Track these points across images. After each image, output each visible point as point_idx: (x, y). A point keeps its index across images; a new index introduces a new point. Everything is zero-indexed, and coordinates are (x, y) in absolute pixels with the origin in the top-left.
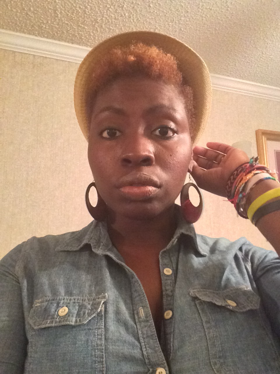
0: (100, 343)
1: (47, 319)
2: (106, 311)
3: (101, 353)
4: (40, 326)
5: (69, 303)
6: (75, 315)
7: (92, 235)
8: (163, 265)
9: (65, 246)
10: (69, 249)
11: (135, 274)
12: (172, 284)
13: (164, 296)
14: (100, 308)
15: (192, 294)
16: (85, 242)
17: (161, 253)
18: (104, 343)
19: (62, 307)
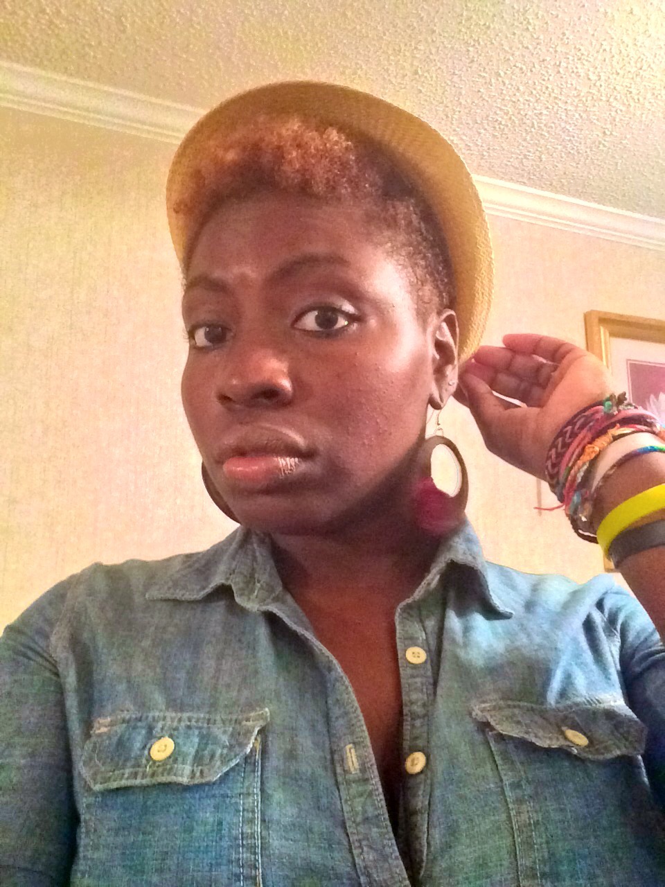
0: (249, 831)
1: (124, 767)
2: (265, 752)
3: (253, 856)
4: (106, 785)
5: (176, 729)
6: (190, 759)
7: (235, 563)
8: (406, 639)
9: (169, 588)
10: (179, 594)
11: (335, 661)
12: (424, 687)
13: (405, 718)
14: (251, 746)
15: (477, 715)
16: (217, 580)
17: (399, 610)
18: (259, 830)
19: (160, 738)
